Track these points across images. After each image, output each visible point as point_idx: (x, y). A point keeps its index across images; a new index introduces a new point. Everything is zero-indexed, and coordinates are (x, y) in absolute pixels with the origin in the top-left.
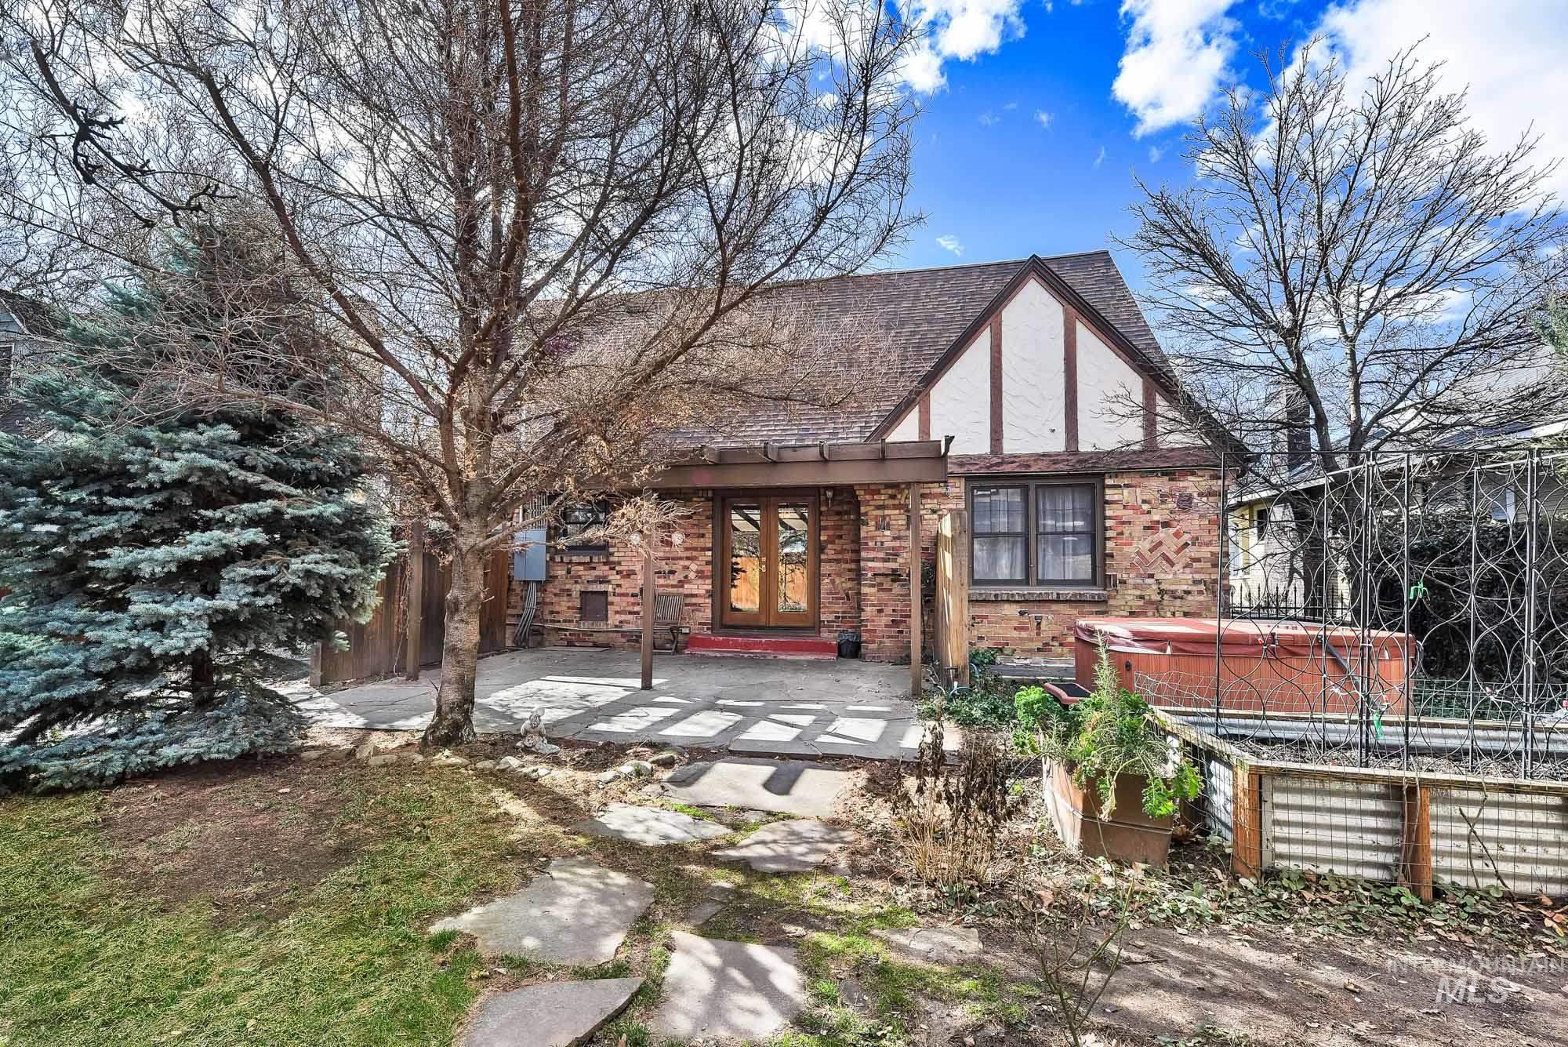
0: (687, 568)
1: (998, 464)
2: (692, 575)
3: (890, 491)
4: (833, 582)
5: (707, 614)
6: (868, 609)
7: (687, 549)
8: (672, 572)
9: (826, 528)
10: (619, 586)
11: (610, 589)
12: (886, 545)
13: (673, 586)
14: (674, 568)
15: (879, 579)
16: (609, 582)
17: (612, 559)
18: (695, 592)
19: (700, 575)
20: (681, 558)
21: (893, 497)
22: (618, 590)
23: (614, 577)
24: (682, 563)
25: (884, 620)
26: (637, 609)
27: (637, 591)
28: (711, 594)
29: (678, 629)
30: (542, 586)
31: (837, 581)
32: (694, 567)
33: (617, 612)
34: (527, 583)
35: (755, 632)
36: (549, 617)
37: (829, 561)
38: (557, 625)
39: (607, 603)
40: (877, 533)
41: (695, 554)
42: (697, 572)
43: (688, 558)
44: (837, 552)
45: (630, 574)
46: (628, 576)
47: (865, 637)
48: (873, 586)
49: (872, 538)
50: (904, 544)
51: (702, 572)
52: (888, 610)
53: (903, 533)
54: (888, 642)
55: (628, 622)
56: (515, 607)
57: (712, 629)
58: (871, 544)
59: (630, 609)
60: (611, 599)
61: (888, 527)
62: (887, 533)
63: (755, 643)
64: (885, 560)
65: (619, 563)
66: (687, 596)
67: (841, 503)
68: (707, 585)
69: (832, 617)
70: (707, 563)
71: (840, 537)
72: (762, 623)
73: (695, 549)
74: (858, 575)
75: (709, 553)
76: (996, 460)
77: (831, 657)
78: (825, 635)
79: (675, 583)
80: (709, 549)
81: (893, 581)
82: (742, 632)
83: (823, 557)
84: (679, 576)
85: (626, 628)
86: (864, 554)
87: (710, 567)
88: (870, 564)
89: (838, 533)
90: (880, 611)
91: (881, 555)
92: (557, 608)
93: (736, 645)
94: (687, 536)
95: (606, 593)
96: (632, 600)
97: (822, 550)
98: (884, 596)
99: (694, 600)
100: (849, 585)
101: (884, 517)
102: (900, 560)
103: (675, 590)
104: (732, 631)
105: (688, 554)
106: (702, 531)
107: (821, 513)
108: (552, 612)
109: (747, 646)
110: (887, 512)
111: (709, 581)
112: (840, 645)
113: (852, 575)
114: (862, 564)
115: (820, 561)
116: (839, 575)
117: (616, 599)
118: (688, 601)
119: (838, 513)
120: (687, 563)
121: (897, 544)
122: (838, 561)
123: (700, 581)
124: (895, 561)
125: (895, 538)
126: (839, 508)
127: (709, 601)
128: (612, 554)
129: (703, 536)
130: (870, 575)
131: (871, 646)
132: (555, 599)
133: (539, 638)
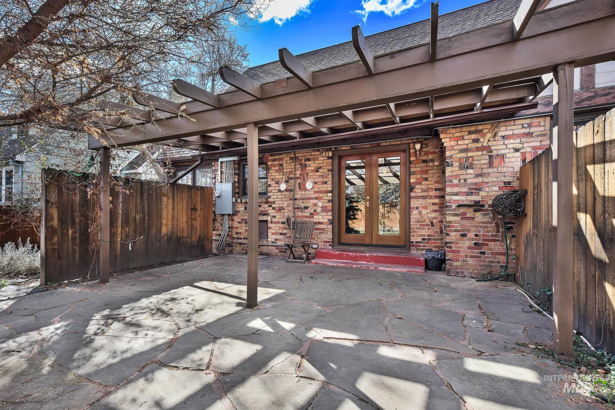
0: (316, 205)
1: (589, 99)
2: (319, 210)
3: (473, 136)
4: (420, 213)
5: (328, 236)
6: (453, 234)
7: (315, 192)
8: (306, 208)
9: (414, 173)
10: (274, 217)
11: (269, 219)
12: (469, 181)
13: (306, 217)
14: (307, 205)
15: (462, 210)
16: (268, 214)
17: (270, 200)
18: (321, 221)
19: (324, 209)
20: (312, 199)
21: (476, 141)
22: (274, 220)
23: (271, 212)
24: (312, 201)
25: (467, 243)
26: (285, 231)
27: (285, 220)
28: (332, 222)
29: (308, 245)
30: (231, 216)
31: (424, 212)
32: (320, 204)
33: (273, 234)
34: (223, 215)
35: (362, 249)
36: (236, 236)
37: (417, 197)
38: (240, 241)
39: (268, 228)
40: (461, 172)
41: (321, 195)
42: (322, 207)
43: (316, 198)
44: (424, 191)
45: (281, 209)
46: (280, 210)
47: (449, 256)
48: (457, 215)
49: (456, 176)
50: (485, 180)
51: (326, 207)
52: (471, 235)
53: (486, 171)
54: (470, 261)
55: (280, 240)
56: (218, 230)
57: (333, 246)
58: (455, 181)
59: (281, 231)
60: (269, 225)
61: (471, 166)
62: (470, 171)
63: (361, 256)
64: (468, 194)
65: (274, 203)
66: (316, 223)
67: (427, 153)
68: (328, 216)
69: (419, 239)
70: (329, 201)
71: (426, 179)
72: (367, 241)
73: (321, 192)
74: (442, 207)
75: (330, 194)
76: (587, 95)
77: (420, 270)
78: (414, 252)
79: (308, 214)
80: (329, 192)
81: (476, 211)
82: (353, 248)
83: (412, 194)
84: (311, 210)
85: (279, 243)
86: (448, 190)
87: (330, 204)
88: (455, 198)
89: (424, 176)
90: (464, 235)
91: (465, 190)
92: (240, 231)
93: (348, 258)
94: (315, 183)
95: (266, 221)
96: (282, 225)
97: (411, 189)
98: (466, 223)
99: (320, 226)
100: (434, 215)
101: (467, 158)
102: (482, 193)
103: (308, 219)
104: (345, 247)
105: (316, 195)
106: (325, 180)
107: (410, 162)
108: (237, 233)
109: (356, 259)
110: (470, 154)
111: (330, 214)
112: (426, 261)
113: (436, 208)
114: (447, 198)
115: (410, 198)
116: (425, 208)
117: (272, 225)
118: (317, 226)
119: (424, 161)
120: (315, 201)
121: (480, 180)
122: (424, 197)
123: (324, 214)
124: (478, 194)
125: (477, 176)
126: (425, 158)
127: (330, 226)
128: (270, 197)
129: (326, 183)
130: (454, 206)
131: (455, 263)
132: (239, 225)
133: (230, 248)
